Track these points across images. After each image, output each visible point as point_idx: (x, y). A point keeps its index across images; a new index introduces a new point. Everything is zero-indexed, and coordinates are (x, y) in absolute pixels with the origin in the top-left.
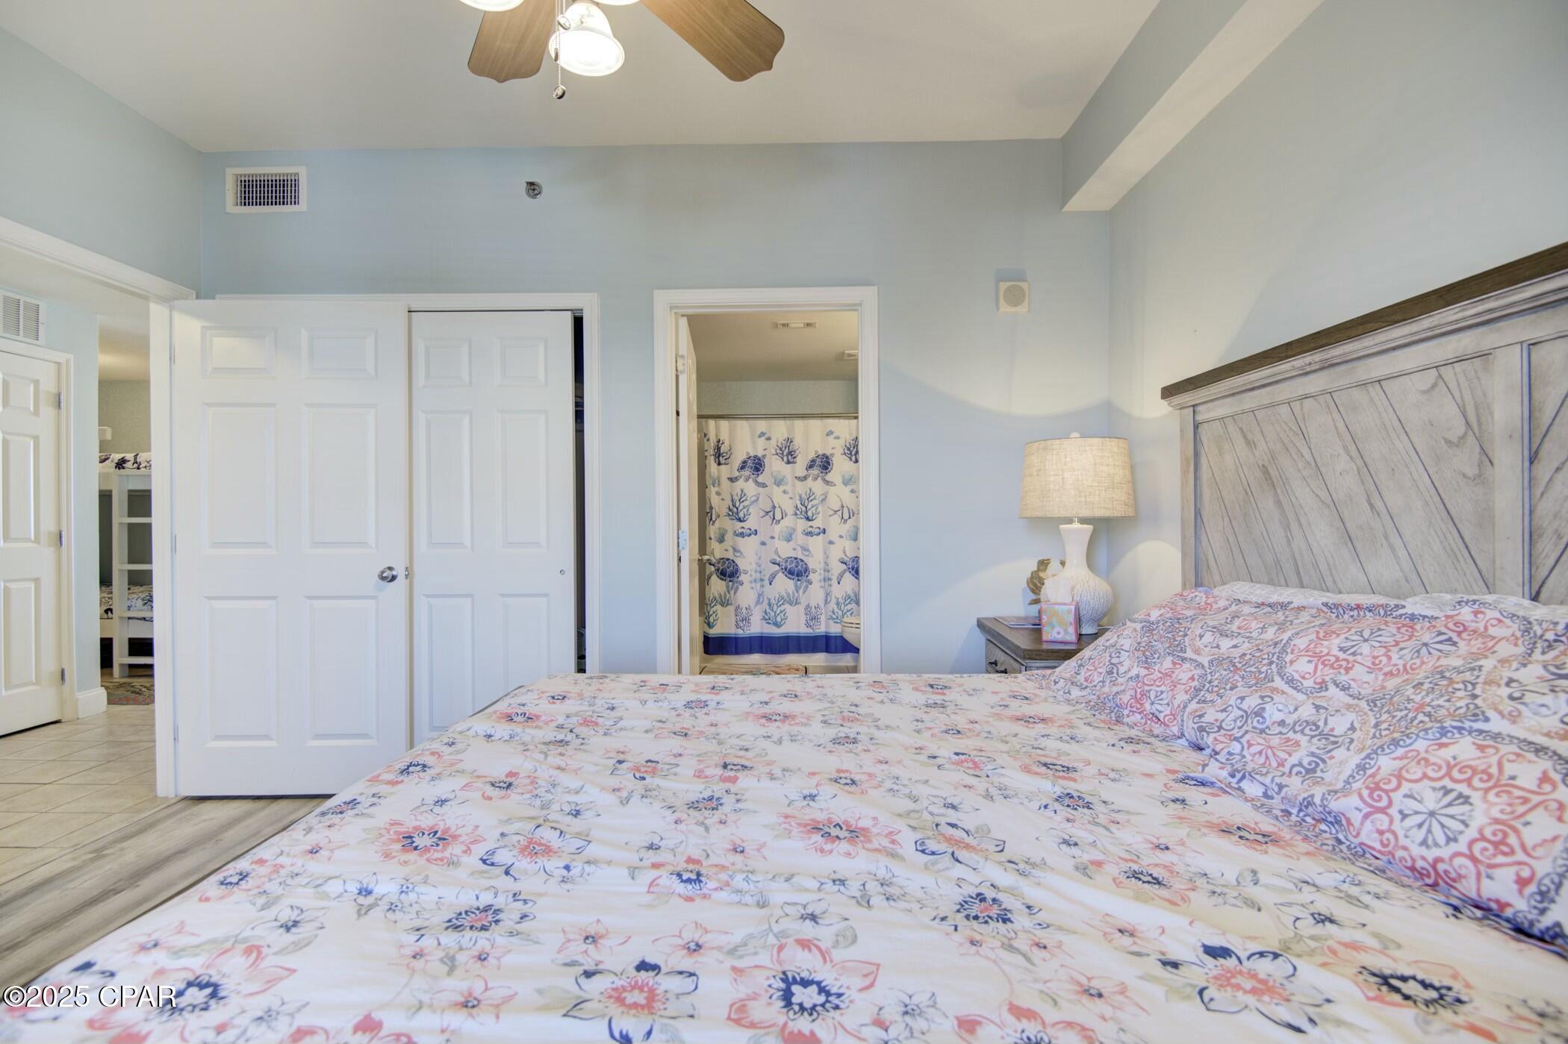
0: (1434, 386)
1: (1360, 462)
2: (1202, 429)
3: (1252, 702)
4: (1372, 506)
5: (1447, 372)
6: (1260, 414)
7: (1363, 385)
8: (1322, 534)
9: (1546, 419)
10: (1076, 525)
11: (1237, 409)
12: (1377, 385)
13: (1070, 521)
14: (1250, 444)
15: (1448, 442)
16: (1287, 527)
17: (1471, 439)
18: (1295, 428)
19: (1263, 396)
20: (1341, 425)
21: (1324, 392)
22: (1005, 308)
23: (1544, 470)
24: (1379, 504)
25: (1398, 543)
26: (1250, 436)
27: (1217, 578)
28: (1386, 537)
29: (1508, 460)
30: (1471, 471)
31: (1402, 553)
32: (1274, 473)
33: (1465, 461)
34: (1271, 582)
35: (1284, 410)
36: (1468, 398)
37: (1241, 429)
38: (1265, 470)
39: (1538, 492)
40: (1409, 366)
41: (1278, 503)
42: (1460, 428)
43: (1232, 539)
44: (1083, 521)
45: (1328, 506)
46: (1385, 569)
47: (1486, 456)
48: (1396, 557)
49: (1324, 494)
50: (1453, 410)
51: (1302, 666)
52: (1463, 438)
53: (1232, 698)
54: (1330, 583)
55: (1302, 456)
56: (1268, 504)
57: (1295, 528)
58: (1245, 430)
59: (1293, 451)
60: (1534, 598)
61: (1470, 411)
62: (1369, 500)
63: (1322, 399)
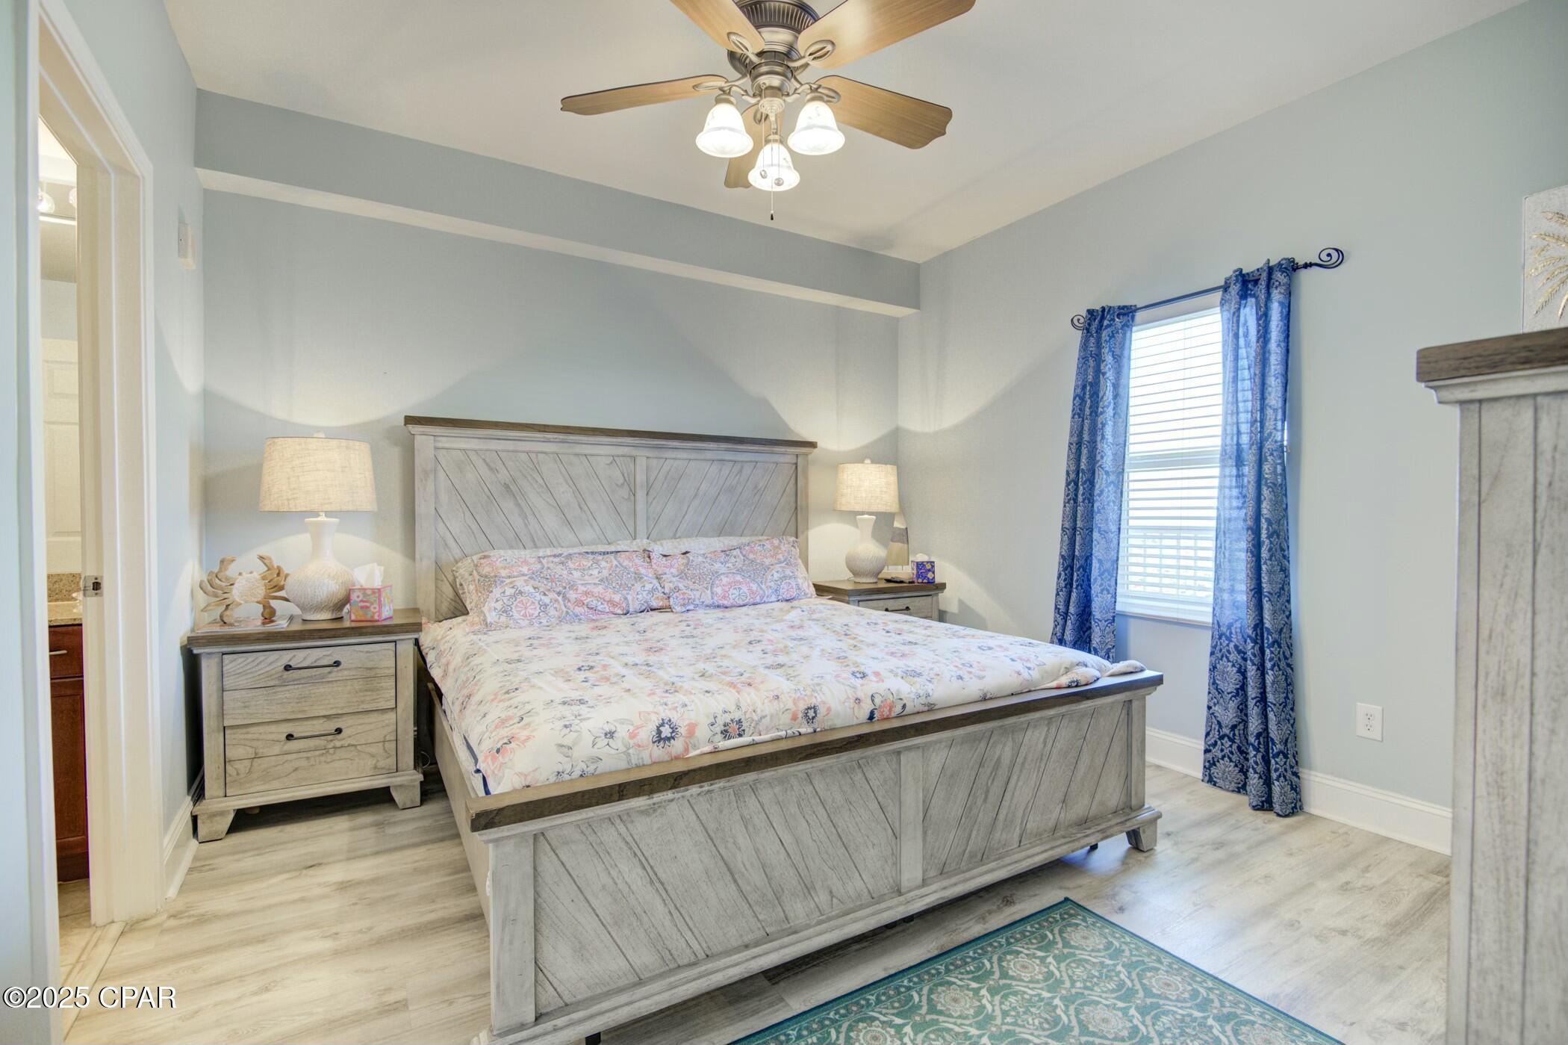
0: (611, 463)
1: (574, 487)
2: (442, 452)
4: (581, 508)
5: (617, 459)
6: (500, 453)
7: (577, 455)
9: (651, 482)
10: (323, 517)
11: (481, 447)
12: (584, 458)
14: (492, 469)
15: (617, 485)
16: (525, 517)
17: (626, 485)
18: (532, 466)
19: (506, 445)
20: (563, 470)
21: (553, 453)
23: (651, 498)
24: (585, 508)
25: (594, 523)
26: (492, 465)
28: (588, 521)
29: (641, 494)
30: (626, 497)
31: (597, 528)
32: (514, 488)
33: (624, 492)
35: (524, 456)
36: (625, 471)
37: (484, 460)
38: (507, 486)
39: (649, 504)
40: (602, 453)
41: (518, 505)
42: (621, 481)
43: (474, 526)
45: (554, 506)
47: (633, 493)
48: (594, 531)
49: (552, 502)
50: (618, 473)
52: (623, 484)
54: (555, 543)
55: (537, 482)
56: (508, 505)
57: (531, 518)
58: (488, 460)
59: (530, 478)
60: (648, 538)
61: (626, 475)
62: (579, 505)
63: (551, 456)
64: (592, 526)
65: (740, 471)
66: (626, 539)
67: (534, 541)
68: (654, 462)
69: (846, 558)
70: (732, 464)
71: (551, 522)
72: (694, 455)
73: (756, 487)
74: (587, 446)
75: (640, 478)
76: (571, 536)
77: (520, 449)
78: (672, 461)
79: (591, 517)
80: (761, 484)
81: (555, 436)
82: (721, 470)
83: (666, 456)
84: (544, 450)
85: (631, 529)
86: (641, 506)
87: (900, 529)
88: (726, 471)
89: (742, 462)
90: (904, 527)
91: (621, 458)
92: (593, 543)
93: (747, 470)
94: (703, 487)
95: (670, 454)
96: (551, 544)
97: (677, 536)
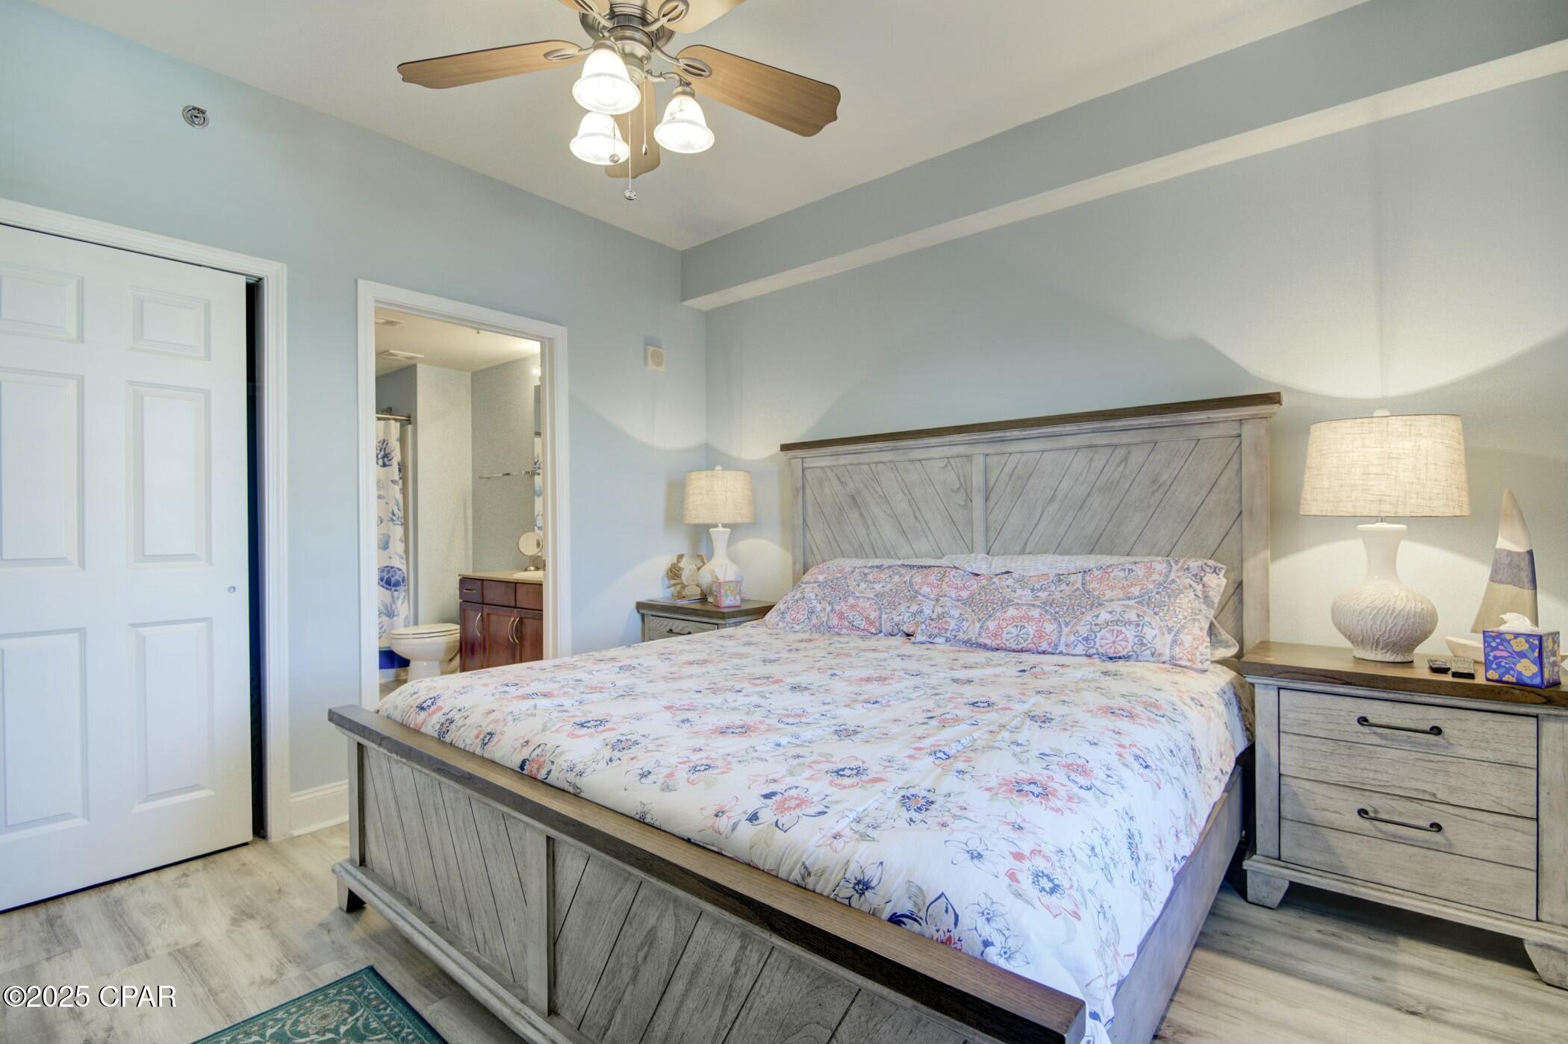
0: (946, 466)
1: (909, 496)
2: (806, 472)
3: (914, 608)
4: (916, 518)
5: (952, 461)
6: (848, 467)
7: (912, 461)
8: (889, 532)
9: (992, 483)
10: (720, 529)
11: (834, 463)
12: (919, 463)
13: (716, 526)
14: (843, 483)
15: (953, 491)
16: (867, 528)
17: (962, 490)
18: (872, 477)
19: (853, 459)
20: (899, 478)
21: (890, 461)
22: (651, 366)
23: (991, 504)
24: (920, 517)
25: (929, 535)
26: (843, 479)
27: (818, 557)
28: (923, 532)
29: (978, 500)
30: (962, 503)
31: (931, 539)
32: (858, 500)
33: (960, 499)
34: (857, 557)
35: (866, 467)
36: (961, 473)
37: (837, 475)
38: (853, 498)
39: (989, 512)
40: (936, 456)
41: (862, 516)
42: (957, 485)
43: (830, 535)
44: (724, 526)
45: (891, 517)
46: (922, 546)
47: (969, 499)
48: (929, 541)
49: (890, 512)
50: (954, 477)
51: (926, 589)
52: (959, 489)
53: (902, 608)
54: (893, 555)
55: (876, 492)
56: (854, 516)
57: (872, 528)
58: (839, 475)
59: (870, 488)
60: (988, 553)
61: (962, 478)
62: (914, 514)
63: (888, 464)
64: (926, 536)
65: (1126, 459)
66: (962, 553)
67: (875, 552)
68: (994, 460)
69: (1335, 603)
70: (1110, 450)
71: (888, 532)
72: (1048, 444)
73: (1155, 481)
74: (918, 450)
75: (977, 480)
76: (907, 547)
77: (862, 461)
78: (1019, 456)
79: (925, 525)
80: (1165, 476)
81: (886, 444)
82: (1091, 460)
83: (1010, 450)
84: (882, 459)
85: (969, 543)
86: (978, 513)
87: (1510, 553)
88: (1099, 460)
89: (1128, 445)
90: (1520, 548)
91: (957, 459)
92: (927, 555)
93: (1138, 456)
94: (1064, 486)
95: (1014, 447)
96: (889, 556)
97: (1027, 551)
